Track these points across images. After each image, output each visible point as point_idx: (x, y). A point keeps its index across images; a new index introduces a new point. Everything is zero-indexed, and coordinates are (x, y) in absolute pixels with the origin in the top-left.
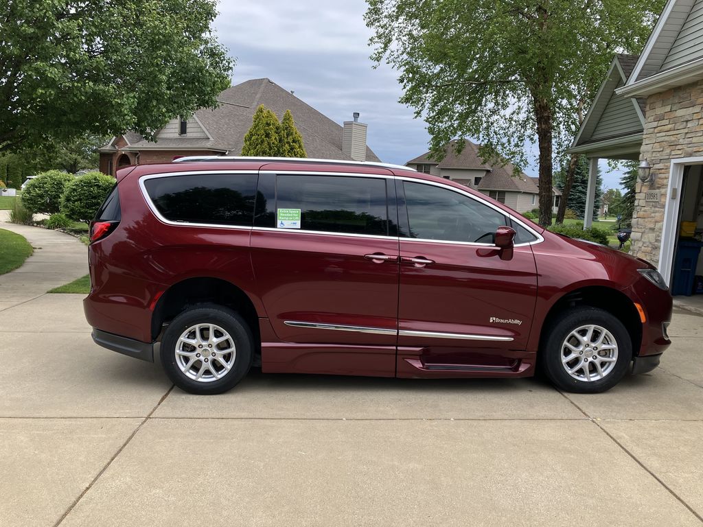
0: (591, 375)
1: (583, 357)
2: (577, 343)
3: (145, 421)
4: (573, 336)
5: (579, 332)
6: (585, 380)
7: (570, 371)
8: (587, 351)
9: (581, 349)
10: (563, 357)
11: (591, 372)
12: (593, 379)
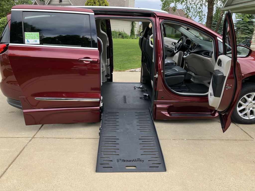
0: (250, 116)
1: (248, 108)
2: (245, 101)
3: (31, 140)
4: (244, 98)
5: (247, 96)
6: (247, 118)
7: (240, 114)
8: (250, 105)
9: (247, 104)
10: (238, 108)
11: (251, 114)
12: (251, 118)
